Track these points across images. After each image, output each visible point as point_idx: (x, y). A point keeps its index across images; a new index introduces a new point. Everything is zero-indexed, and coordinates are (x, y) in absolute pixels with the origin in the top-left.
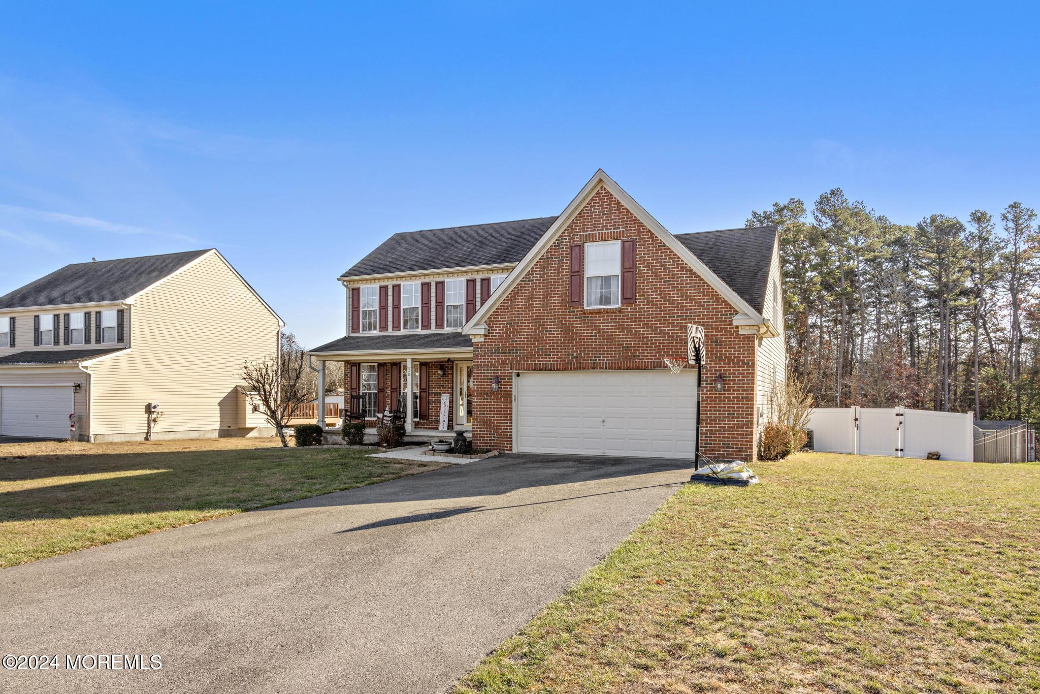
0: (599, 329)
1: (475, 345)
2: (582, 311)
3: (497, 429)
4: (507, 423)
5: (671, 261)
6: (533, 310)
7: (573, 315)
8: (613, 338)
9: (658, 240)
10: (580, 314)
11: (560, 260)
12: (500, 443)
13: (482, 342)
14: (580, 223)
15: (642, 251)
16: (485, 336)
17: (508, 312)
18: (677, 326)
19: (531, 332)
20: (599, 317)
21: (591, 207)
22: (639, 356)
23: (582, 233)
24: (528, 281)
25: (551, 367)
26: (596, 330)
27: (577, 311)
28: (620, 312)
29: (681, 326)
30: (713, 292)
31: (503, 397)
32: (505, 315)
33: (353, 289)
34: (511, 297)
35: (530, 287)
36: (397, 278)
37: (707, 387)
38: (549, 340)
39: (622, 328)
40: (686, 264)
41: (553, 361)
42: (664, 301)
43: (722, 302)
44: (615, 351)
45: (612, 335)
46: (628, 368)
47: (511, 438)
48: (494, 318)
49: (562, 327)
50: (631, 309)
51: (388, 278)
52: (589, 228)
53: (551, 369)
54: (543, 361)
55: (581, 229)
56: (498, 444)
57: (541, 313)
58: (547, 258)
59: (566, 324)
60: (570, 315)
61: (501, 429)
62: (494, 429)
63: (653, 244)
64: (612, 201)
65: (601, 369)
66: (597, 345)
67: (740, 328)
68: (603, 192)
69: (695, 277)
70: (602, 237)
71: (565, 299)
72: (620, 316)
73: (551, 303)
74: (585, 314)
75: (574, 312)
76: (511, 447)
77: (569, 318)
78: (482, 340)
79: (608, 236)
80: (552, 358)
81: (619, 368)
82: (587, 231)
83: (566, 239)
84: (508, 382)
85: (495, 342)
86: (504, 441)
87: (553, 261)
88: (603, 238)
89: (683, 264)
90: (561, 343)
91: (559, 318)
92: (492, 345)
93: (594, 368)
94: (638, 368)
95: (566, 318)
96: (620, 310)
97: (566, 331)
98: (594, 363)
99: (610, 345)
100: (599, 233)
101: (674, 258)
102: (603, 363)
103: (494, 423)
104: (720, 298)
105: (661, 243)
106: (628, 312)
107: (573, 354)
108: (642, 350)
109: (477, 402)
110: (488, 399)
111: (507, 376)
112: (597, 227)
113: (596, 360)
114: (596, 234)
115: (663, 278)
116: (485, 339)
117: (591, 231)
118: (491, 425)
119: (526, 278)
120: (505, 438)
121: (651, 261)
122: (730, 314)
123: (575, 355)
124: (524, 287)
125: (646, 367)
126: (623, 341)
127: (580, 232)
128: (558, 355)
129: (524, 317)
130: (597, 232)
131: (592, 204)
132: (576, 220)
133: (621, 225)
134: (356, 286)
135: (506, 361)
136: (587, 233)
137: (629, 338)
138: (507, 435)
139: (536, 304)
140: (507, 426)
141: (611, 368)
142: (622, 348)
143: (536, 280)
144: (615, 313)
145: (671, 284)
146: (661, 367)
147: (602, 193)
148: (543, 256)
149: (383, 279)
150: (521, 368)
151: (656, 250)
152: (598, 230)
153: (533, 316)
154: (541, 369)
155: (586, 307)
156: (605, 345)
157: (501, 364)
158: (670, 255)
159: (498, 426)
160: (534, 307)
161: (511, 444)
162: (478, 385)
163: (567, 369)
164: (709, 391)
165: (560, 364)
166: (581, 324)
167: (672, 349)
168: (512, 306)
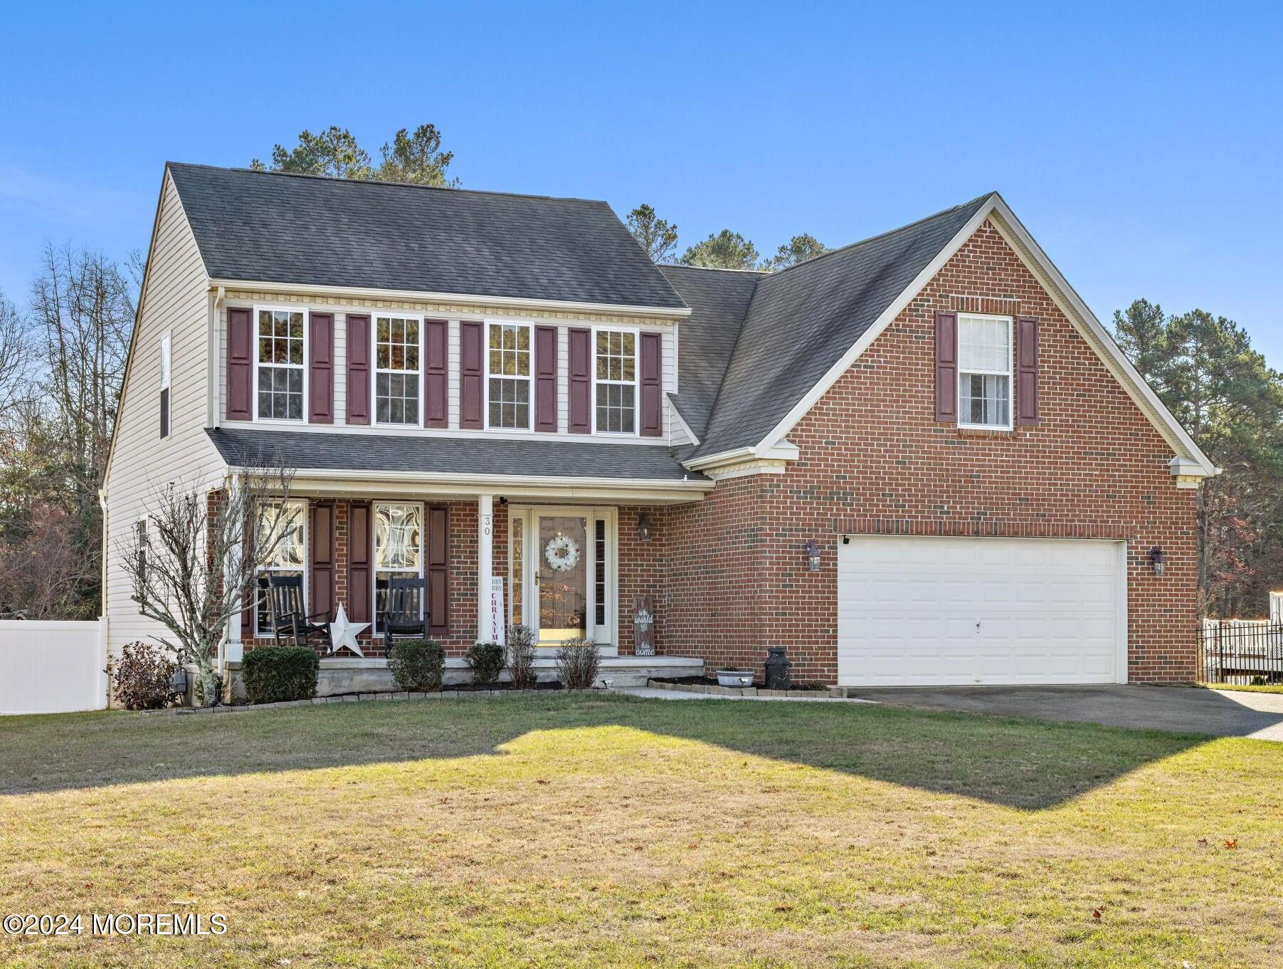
0: (982, 466)
1: (767, 480)
2: (955, 432)
3: (809, 642)
4: (828, 631)
5: (1087, 362)
6: (874, 422)
7: (941, 437)
8: (1005, 483)
9: (1068, 326)
10: (953, 437)
11: (920, 337)
12: (816, 671)
13: (779, 475)
14: (952, 276)
15: (1045, 339)
16: (789, 463)
17: (829, 420)
18: (1097, 470)
19: (871, 461)
20: (983, 444)
21: (969, 251)
22: (1044, 515)
23: (954, 295)
24: (865, 367)
25: (907, 528)
26: (979, 466)
27: (948, 431)
28: (1014, 439)
29: (1101, 470)
30: (1142, 419)
31: (821, 581)
32: (823, 426)
33: (232, 311)
34: (834, 393)
35: (869, 378)
36: (362, 299)
37: (1137, 569)
38: (902, 479)
39: (1019, 467)
40: (1107, 371)
41: (909, 517)
42: (1078, 426)
43: (1154, 436)
44: (1009, 504)
45: (1003, 478)
46: (1029, 535)
47: (836, 659)
48: (802, 430)
49: (923, 458)
50: (1031, 435)
51: (338, 297)
52: (966, 288)
53: (907, 533)
54: (892, 516)
55: (953, 286)
56: (811, 671)
57: (888, 429)
58: (898, 330)
59: (930, 453)
60: (936, 437)
61: (817, 643)
62: (804, 643)
63: (1061, 331)
64: (1002, 248)
65: (989, 534)
66: (981, 493)
67: (1180, 479)
68: (988, 229)
69: (1119, 393)
70: (987, 308)
71: (927, 408)
72: (1015, 445)
73: (903, 412)
74: (960, 436)
75: (942, 431)
76: (836, 677)
77: (935, 442)
78: (782, 471)
79: (996, 307)
80: (907, 511)
81: (1016, 534)
82: (964, 293)
83: (929, 301)
84: (829, 553)
85: (806, 476)
86: (822, 665)
87: (908, 337)
88: (989, 309)
89: (1102, 370)
90: (922, 485)
91: (918, 441)
92: (799, 481)
93: (976, 533)
94: (1042, 535)
95: (930, 442)
96: (1015, 436)
97: (930, 464)
98: (978, 523)
99: (1001, 494)
100: (983, 300)
101: (1091, 359)
102: (991, 524)
103: (804, 631)
104: (1151, 430)
105: (1072, 331)
106: (1026, 440)
107: (943, 507)
108: (1049, 505)
109: (772, 592)
110: (792, 586)
111: (829, 542)
112: (978, 289)
113: (980, 519)
114: (977, 299)
115: (1076, 390)
116: (787, 469)
117: (969, 293)
118: (798, 637)
119: (861, 361)
120: (824, 659)
121: (1058, 359)
122: (1165, 457)
123: (946, 508)
124: (856, 377)
125: (1055, 535)
126: (1020, 489)
127: (951, 292)
128: (917, 506)
129: (858, 433)
130: (980, 297)
131: (971, 248)
132: (946, 270)
133: (1015, 291)
134: (242, 303)
135: (826, 514)
136: (965, 296)
137: (1029, 484)
138: (829, 654)
139: (879, 411)
140: (828, 637)
141: (1003, 534)
142: (1020, 499)
143: (878, 367)
144: (1007, 439)
145: (1087, 401)
146: (1075, 535)
147: (985, 232)
148: (891, 325)
149: (325, 297)
150: (855, 529)
151: (1066, 342)
152: (981, 294)
153: (874, 434)
154: (889, 532)
155: (960, 426)
156: (994, 493)
157: (816, 520)
158: (1086, 353)
159: (811, 637)
160: (876, 417)
161: (836, 671)
162: (772, 558)
163: (933, 533)
164: (1141, 574)
165: (922, 522)
166: (954, 454)
167: (1090, 506)
168: (835, 409)
